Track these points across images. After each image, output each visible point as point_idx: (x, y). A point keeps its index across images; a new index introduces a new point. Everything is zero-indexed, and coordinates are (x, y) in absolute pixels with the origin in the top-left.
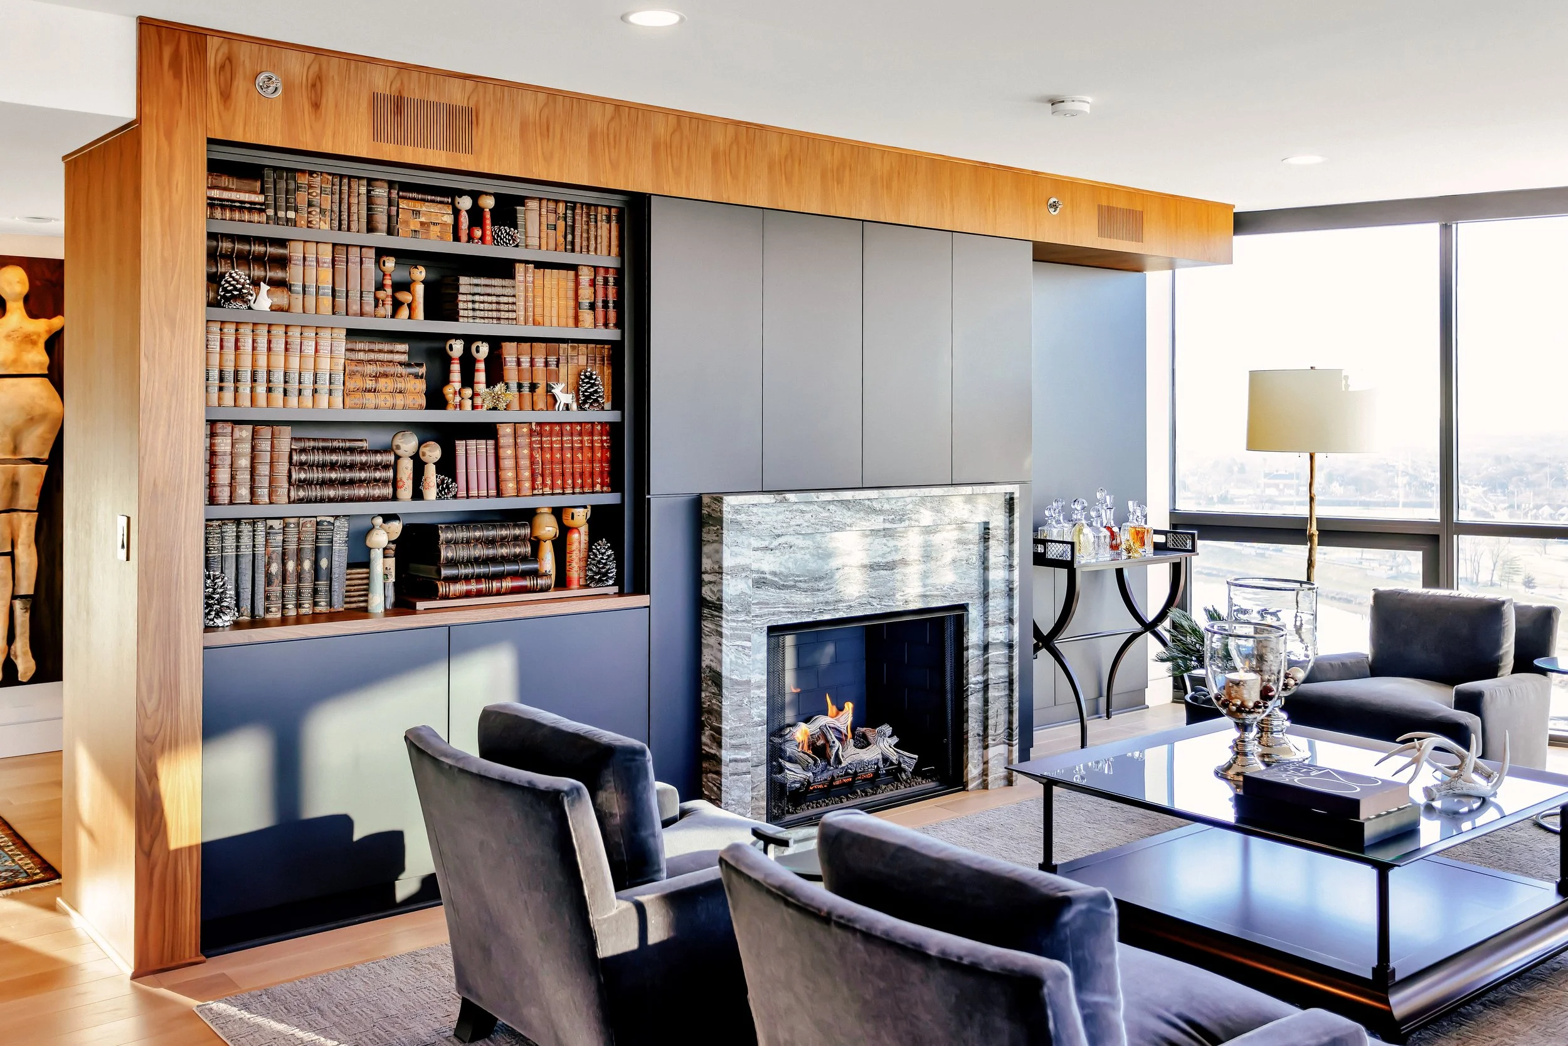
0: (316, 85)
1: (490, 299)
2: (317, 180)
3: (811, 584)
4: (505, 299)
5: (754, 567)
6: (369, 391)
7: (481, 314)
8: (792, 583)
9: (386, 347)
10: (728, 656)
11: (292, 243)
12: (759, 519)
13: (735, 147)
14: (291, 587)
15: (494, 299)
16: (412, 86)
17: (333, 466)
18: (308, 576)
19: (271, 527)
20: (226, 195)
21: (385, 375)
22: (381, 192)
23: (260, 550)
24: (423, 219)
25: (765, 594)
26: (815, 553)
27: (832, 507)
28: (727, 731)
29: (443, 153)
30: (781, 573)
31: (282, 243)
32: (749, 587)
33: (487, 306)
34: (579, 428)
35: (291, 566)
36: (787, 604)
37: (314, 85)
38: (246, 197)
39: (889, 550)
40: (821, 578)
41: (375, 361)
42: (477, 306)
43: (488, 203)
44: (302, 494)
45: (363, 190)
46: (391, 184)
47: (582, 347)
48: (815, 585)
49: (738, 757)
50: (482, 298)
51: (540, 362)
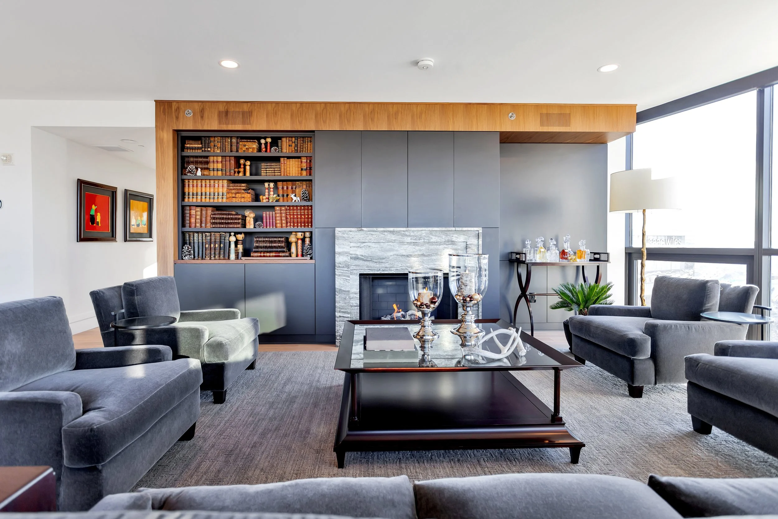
0: (202, 111)
1: (271, 169)
2: (216, 139)
3: (378, 260)
4: (277, 169)
5: (351, 252)
6: (234, 198)
7: (269, 174)
8: (370, 259)
9: (239, 185)
10: (338, 281)
11: (210, 157)
12: (353, 236)
13: (349, 111)
14: (213, 252)
15: (273, 169)
16: (231, 107)
17: (223, 219)
18: (218, 249)
19: (206, 235)
20: (191, 146)
21: (238, 193)
22: (234, 140)
23: (204, 241)
24: (247, 147)
25: (357, 262)
26: (380, 249)
27: (386, 233)
28: (337, 306)
29: (241, 126)
30: (365, 256)
31: (207, 157)
32: (349, 259)
33: (270, 172)
34: (303, 208)
35: (212, 245)
36: (368, 267)
37: (201, 111)
38: (197, 146)
39: (416, 250)
40: (384, 259)
41: (235, 189)
42: (267, 172)
43: (269, 140)
44: (214, 226)
45: (229, 140)
46: (237, 137)
47: (304, 183)
48: (381, 261)
49: (345, 316)
50: (269, 169)
51: (290, 187)
